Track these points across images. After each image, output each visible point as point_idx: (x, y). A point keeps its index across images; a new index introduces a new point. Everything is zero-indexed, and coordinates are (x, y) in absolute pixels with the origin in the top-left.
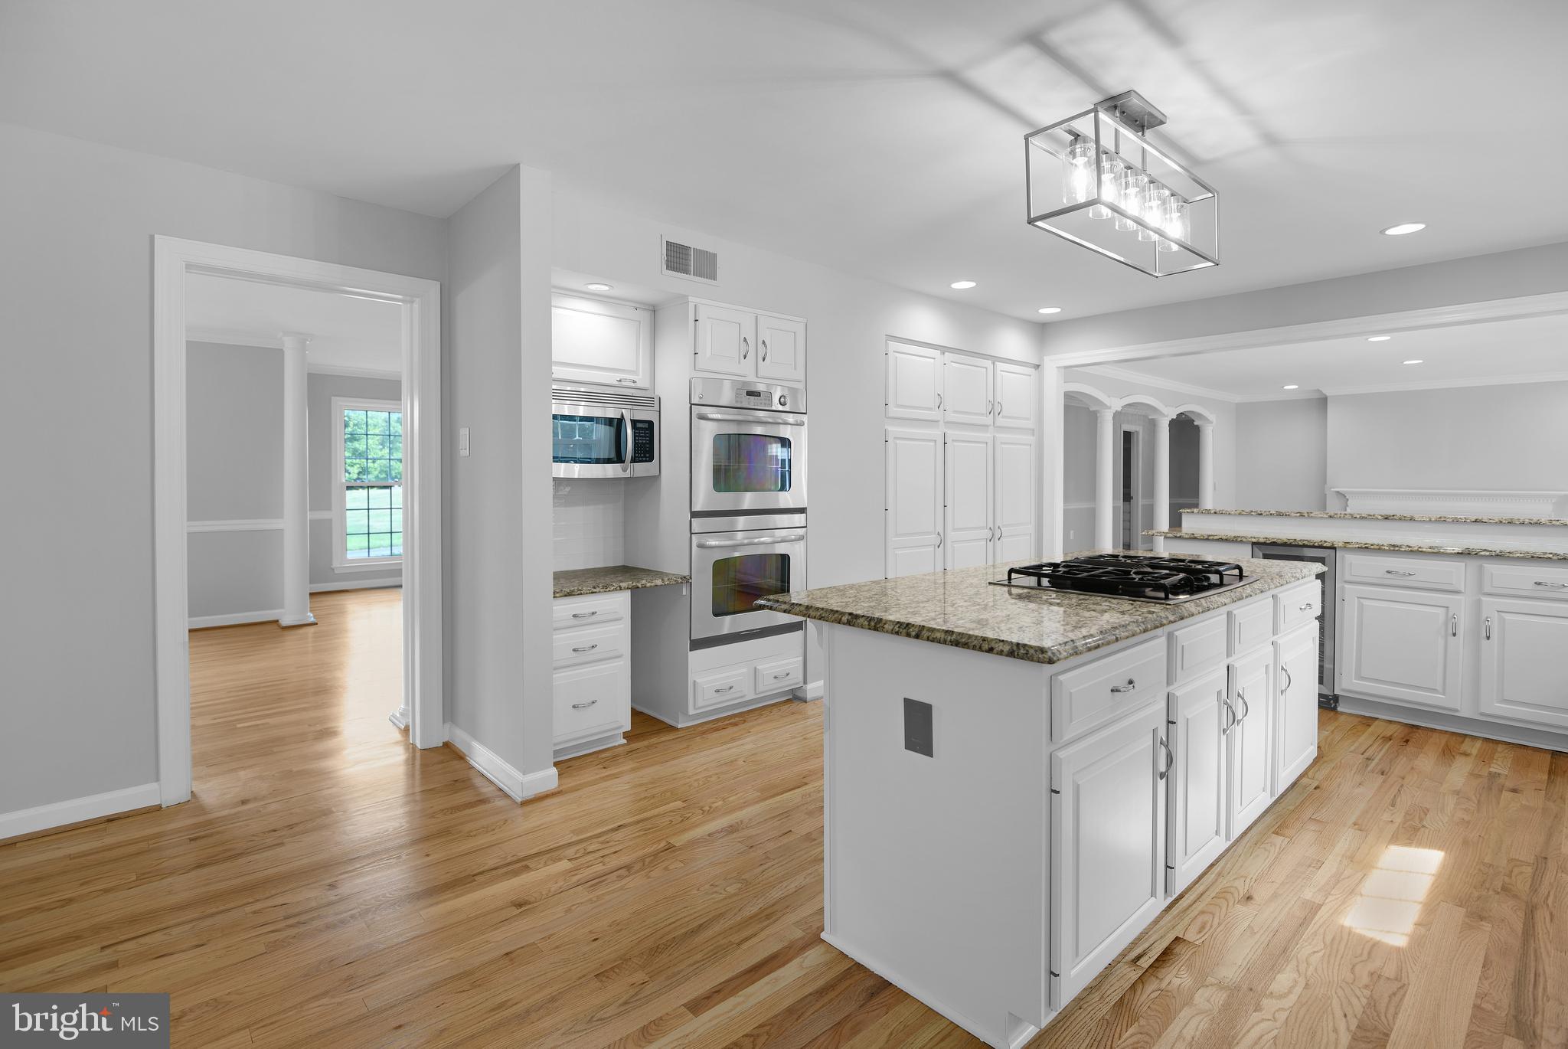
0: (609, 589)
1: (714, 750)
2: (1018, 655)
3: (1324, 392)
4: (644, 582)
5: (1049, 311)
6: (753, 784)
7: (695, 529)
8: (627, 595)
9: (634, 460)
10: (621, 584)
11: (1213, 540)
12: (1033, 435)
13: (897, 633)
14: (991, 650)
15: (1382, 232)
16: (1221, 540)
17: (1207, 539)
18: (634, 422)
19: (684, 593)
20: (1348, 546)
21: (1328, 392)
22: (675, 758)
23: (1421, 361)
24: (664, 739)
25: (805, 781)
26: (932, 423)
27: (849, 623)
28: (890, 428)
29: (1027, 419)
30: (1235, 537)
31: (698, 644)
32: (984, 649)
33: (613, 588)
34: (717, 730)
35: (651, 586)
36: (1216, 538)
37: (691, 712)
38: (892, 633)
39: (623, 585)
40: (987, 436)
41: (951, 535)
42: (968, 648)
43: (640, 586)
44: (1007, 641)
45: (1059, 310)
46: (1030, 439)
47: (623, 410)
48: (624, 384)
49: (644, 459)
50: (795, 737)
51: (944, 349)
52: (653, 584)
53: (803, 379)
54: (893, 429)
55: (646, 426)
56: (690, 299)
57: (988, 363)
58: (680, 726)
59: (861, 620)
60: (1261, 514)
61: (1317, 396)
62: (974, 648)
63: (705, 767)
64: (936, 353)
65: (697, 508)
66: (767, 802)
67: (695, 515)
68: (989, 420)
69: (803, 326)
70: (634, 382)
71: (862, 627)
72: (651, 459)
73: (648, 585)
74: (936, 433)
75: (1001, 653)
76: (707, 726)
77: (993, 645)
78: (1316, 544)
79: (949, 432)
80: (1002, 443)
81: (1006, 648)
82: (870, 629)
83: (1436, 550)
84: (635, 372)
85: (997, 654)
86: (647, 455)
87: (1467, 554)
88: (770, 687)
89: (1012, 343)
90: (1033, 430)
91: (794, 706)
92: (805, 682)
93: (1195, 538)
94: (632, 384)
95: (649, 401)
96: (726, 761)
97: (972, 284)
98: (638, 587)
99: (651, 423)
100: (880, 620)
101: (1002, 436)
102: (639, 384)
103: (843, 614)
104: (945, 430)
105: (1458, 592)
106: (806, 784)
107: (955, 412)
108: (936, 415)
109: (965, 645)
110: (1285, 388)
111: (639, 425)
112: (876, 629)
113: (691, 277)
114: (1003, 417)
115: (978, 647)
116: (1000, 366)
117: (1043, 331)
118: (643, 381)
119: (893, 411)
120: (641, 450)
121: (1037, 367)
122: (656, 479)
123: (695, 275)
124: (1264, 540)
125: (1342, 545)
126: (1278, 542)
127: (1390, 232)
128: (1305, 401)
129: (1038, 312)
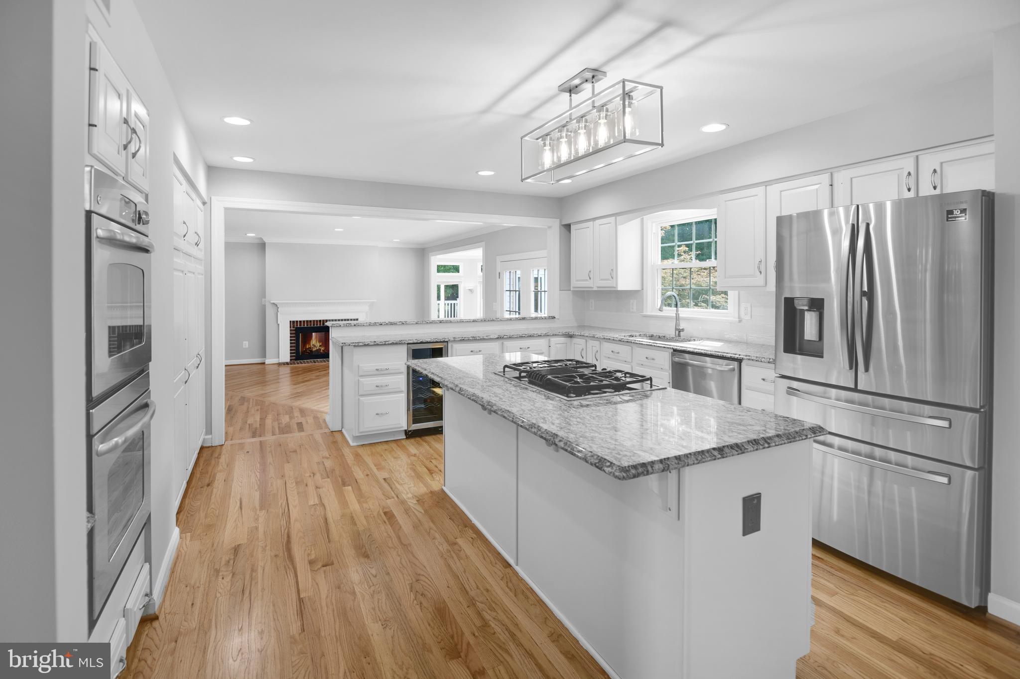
3: (264, 240)
12: (203, 266)
15: (477, 172)
16: (393, 344)
17: (385, 344)
20: (455, 340)
21: (266, 240)
29: (202, 251)
36: (390, 342)
40: (194, 266)
41: (188, 369)
46: (202, 269)
51: (186, 177)
57: (194, 196)
60: (381, 324)
61: (257, 241)
64: (182, 180)
68: (194, 251)
69: (149, 123)
74: (183, 262)
78: (442, 340)
79: (186, 262)
83: (489, 338)
90: (202, 261)
107: (187, 242)
108: (182, 244)
110: (248, 235)
114: (198, 249)
117: (209, 173)
121: (205, 204)
124: (415, 341)
125: (453, 339)
126: (424, 341)
127: (480, 173)
128: (253, 244)
129: (231, 158)
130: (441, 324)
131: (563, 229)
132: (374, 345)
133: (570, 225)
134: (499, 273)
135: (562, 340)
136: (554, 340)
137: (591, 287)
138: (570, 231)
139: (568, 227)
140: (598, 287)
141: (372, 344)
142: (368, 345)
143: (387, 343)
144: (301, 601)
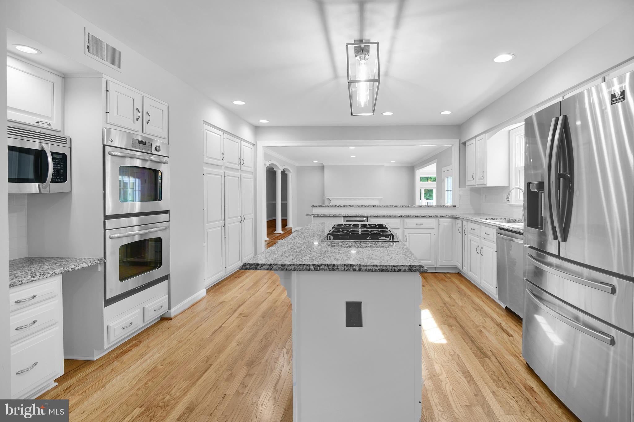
0: (46, 276)
1: (134, 366)
2: (413, 270)
3: (324, 164)
4: (72, 267)
5: (264, 122)
6: (179, 376)
7: (107, 227)
8: (59, 279)
9: (52, 182)
10: (55, 271)
11: (331, 216)
12: (252, 174)
13: (347, 270)
14: (400, 270)
15: (382, 114)
16: (334, 216)
17: (329, 216)
18: (53, 153)
19: (99, 270)
20: (371, 216)
22: (109, 381)
23: (355, 156)
24: (88, 371)
25: (209, 363)
26: (219, 166)
27: (316, 270)
28: (205, 168)
29: (251, 167)
30: (338, 215)
31: (108, 302)
32: (396, 270)
33: (49, 275)
34: (125, 352)
35: (79, 269)
36: (332, 215)
37: (106, 346)
38: (344, 271)
39: (57, 271)
40: (238, 174)
41: (228, 221)
42: (388, 271)
43: (71, 270)
44: (404, 265)
45: (267, 122)
46: (251, 176)
47: (43, 144)
48: (41, 125)
49: (59, 180)
50: (181, 341)
51: (224, 132)
52: (80, 267)
53: (167, 137)
54: (206, 169)
55: (61, 157)
56: (104, 76)
57: (238, 141)
58: (95, 359)
59: (322, 267)
61: (321, 165)
62: (391, 271)
63: (137, 379)
64: (221, 133)
65: (108, 213)
66: (198, 384)
67: (106, 217)
68: (238, 167)
69: (167, 108)
70: (50, 125)
71: (325, 270)
72: (65, 180)
73: (77, 268)
74: (221, 171)
75: (405, 271)
76: (116, 352)
77: (401, 268)
78: (363, 216)
79: (227, 172)
80: (244, 178)
81: (407, 268)
82: (330, 271)
83: (394, 216)
84: (50, 118)
85: (403, 271)
86: (62, 178)
87: (401, 217)
88: (152, 316)
89: (246, 133)
90: (252, 172)
91: (166, 324)
92: (169, 308)
93: (325, 216)
94: (48, 127)
95: (63, 140)
96: (150, 369)
97: (243, 103)
98: (69, 271)
99: (64, 156)
100: (334, 265)
101: (244, 175)
102: (53, 127)
103: (309, 265)
104: (225, 171)
105: (398, 228)
106: (211, 365)
107: (228, 162)
108: (221, 163)
109: (387, 270)
110: (314, 162)
111: (55, 156)
112: (334, 270)
113: (104, 62)
114: (244, 166)
115: (393, 270)
116: (243, 143)
117: (257, 129)
118: (56, 124)
119: (207, 160)
120: (57, 174)
121: (254, 145)
122: (68, 194)
123: (107, 61)
124: (347, 216)
125: (369, 216)
126: (352, 216)
127: (384, 114)
128: (319, 167)
129: (259, 121)
130: (374, 208)
131: (462, 145)
132: (323, 216)
133: (465, 143)
134: (443, 179)
135: (449, 220)
136: (442, 220)
137: (474, 185)
138: (465, 145)
139: (464, 143)
140: (478, 185)
141: (322, 216)
142: (320, 216)
143: (330, 216)
144: (221, 326)
